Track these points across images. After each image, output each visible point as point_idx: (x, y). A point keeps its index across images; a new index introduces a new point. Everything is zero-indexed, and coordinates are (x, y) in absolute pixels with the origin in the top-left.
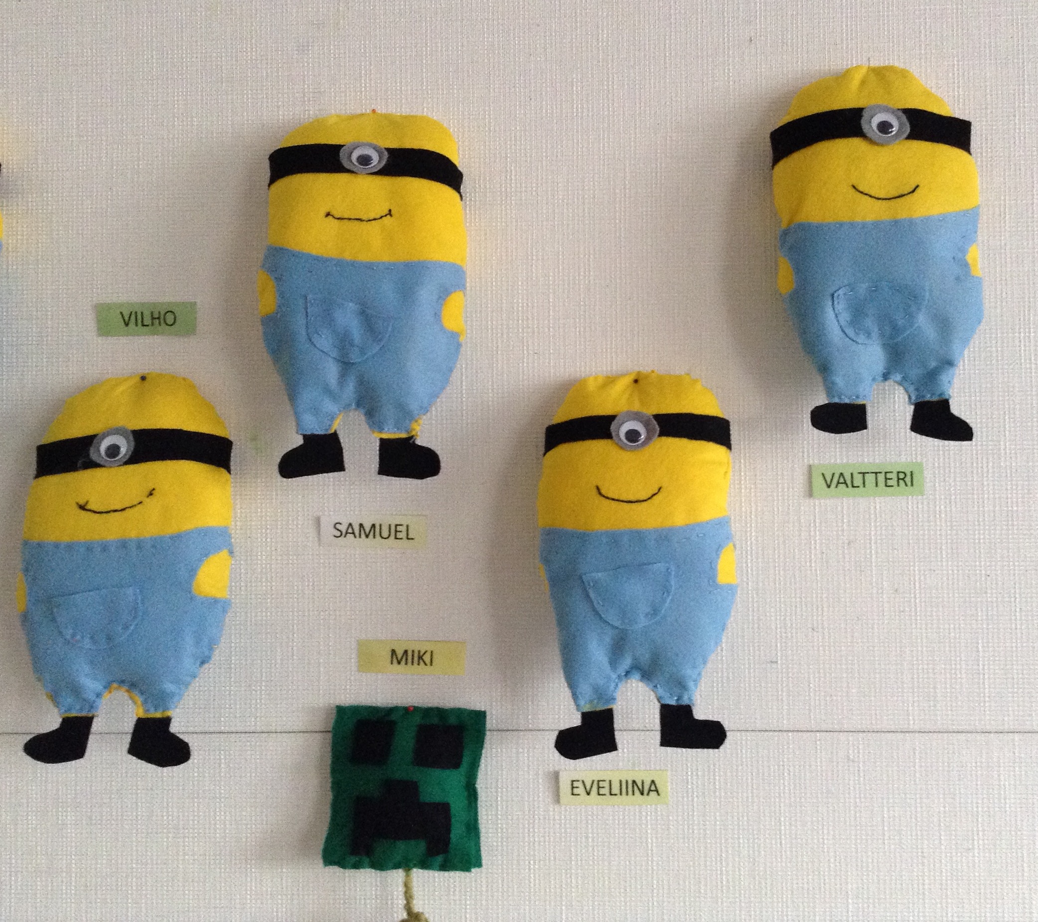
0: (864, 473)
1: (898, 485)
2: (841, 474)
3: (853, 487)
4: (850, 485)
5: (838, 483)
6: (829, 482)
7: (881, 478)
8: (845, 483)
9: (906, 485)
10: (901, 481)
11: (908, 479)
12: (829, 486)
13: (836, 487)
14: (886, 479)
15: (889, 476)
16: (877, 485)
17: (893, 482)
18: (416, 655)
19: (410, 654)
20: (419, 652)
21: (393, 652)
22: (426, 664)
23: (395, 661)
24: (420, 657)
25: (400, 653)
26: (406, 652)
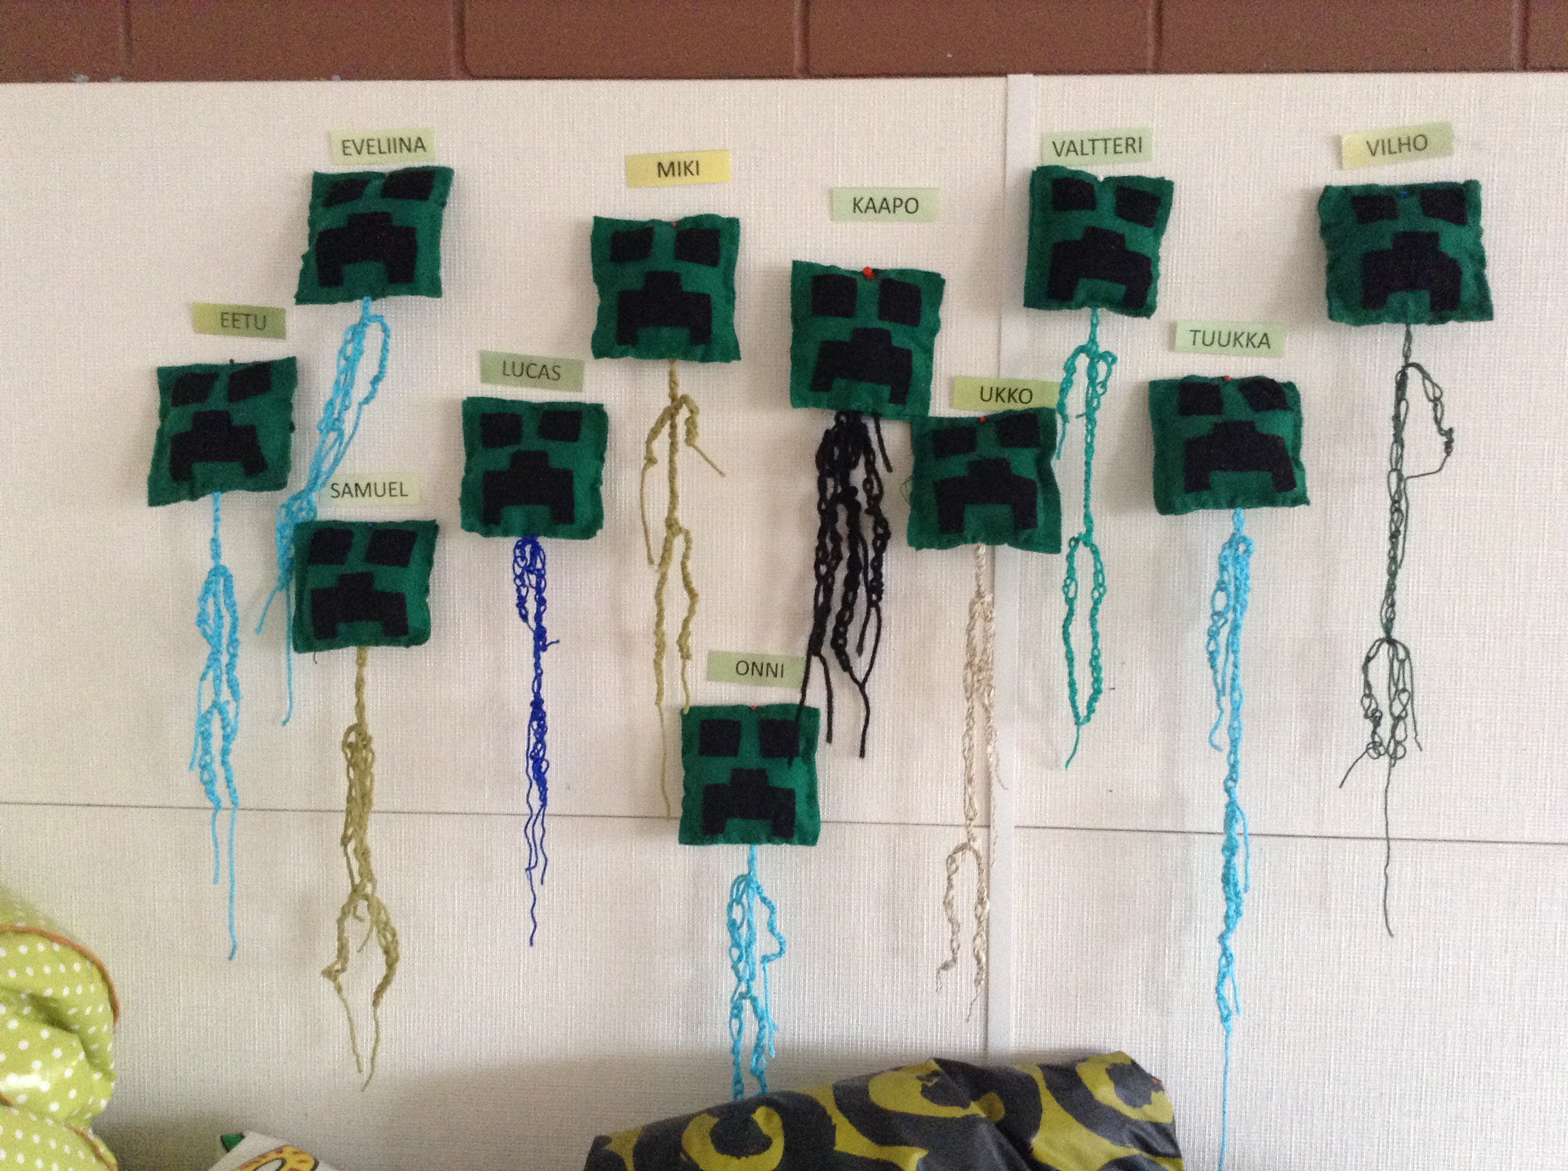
0: (1093, 141)
1: (1127, 152)
2: (1072, 142)
3: (1083, 154)
4: (1079, 153)
5: (1068, 150)
6: (1059, 151)
7: (1110, 144)
8: (1075, 151)
9: (1135, 151)
10: (1130, 149)
11: (1136, 146)
12: (1059, 155)
13: (1067, 154)
14: (1115, 145)
15: (1118, 142)
16: (1106, 152)
17: (1122, 149)
18: (682, 166)
19: (676, 165)
20: (685, 163)
21: (660, 164)
22: (692, 174)
23: (662, 173)
24: (686, 168)
25: (666, 167)
26: (672, 164)
